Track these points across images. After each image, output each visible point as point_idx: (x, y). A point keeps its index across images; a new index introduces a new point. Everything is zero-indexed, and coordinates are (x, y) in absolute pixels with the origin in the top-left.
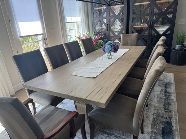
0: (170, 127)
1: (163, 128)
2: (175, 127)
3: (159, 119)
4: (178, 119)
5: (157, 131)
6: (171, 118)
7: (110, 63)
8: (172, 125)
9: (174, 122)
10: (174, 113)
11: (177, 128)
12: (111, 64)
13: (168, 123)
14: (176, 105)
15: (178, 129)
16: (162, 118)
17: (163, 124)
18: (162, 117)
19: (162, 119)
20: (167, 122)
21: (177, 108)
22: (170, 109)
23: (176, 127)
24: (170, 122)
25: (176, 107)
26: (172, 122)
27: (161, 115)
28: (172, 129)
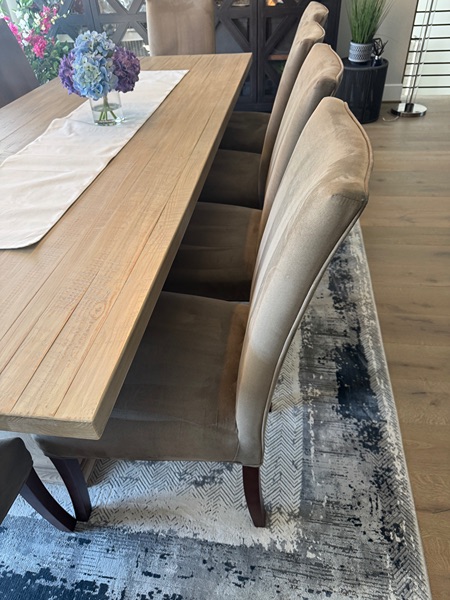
0: (360, 365)
1: (337, 373)
2: (374, 363)
3: (322, 342)
4: (379, 331)
5: (320, 389)
6: (358, 330)
7: (110, 150)
8: (364, 356)
9: (371, 344)
10: (364, 308)
11: (383, 364)
12: (113, 154)
13: (353, 350)
14: (369, 276)
15: (386, 367)
16: (331, 334)
17: (336, 360)
18: (331, 332)
19: (330, 341)
20: (348, 348)
21: (371, 286)
22: (351, 297)
23: (379, 359)
24: (357, 346)
25: (368, 285)
26: (364, 344)
27: (326, 327)
28: (366, 370)
